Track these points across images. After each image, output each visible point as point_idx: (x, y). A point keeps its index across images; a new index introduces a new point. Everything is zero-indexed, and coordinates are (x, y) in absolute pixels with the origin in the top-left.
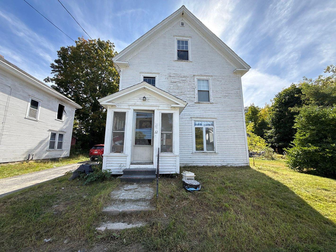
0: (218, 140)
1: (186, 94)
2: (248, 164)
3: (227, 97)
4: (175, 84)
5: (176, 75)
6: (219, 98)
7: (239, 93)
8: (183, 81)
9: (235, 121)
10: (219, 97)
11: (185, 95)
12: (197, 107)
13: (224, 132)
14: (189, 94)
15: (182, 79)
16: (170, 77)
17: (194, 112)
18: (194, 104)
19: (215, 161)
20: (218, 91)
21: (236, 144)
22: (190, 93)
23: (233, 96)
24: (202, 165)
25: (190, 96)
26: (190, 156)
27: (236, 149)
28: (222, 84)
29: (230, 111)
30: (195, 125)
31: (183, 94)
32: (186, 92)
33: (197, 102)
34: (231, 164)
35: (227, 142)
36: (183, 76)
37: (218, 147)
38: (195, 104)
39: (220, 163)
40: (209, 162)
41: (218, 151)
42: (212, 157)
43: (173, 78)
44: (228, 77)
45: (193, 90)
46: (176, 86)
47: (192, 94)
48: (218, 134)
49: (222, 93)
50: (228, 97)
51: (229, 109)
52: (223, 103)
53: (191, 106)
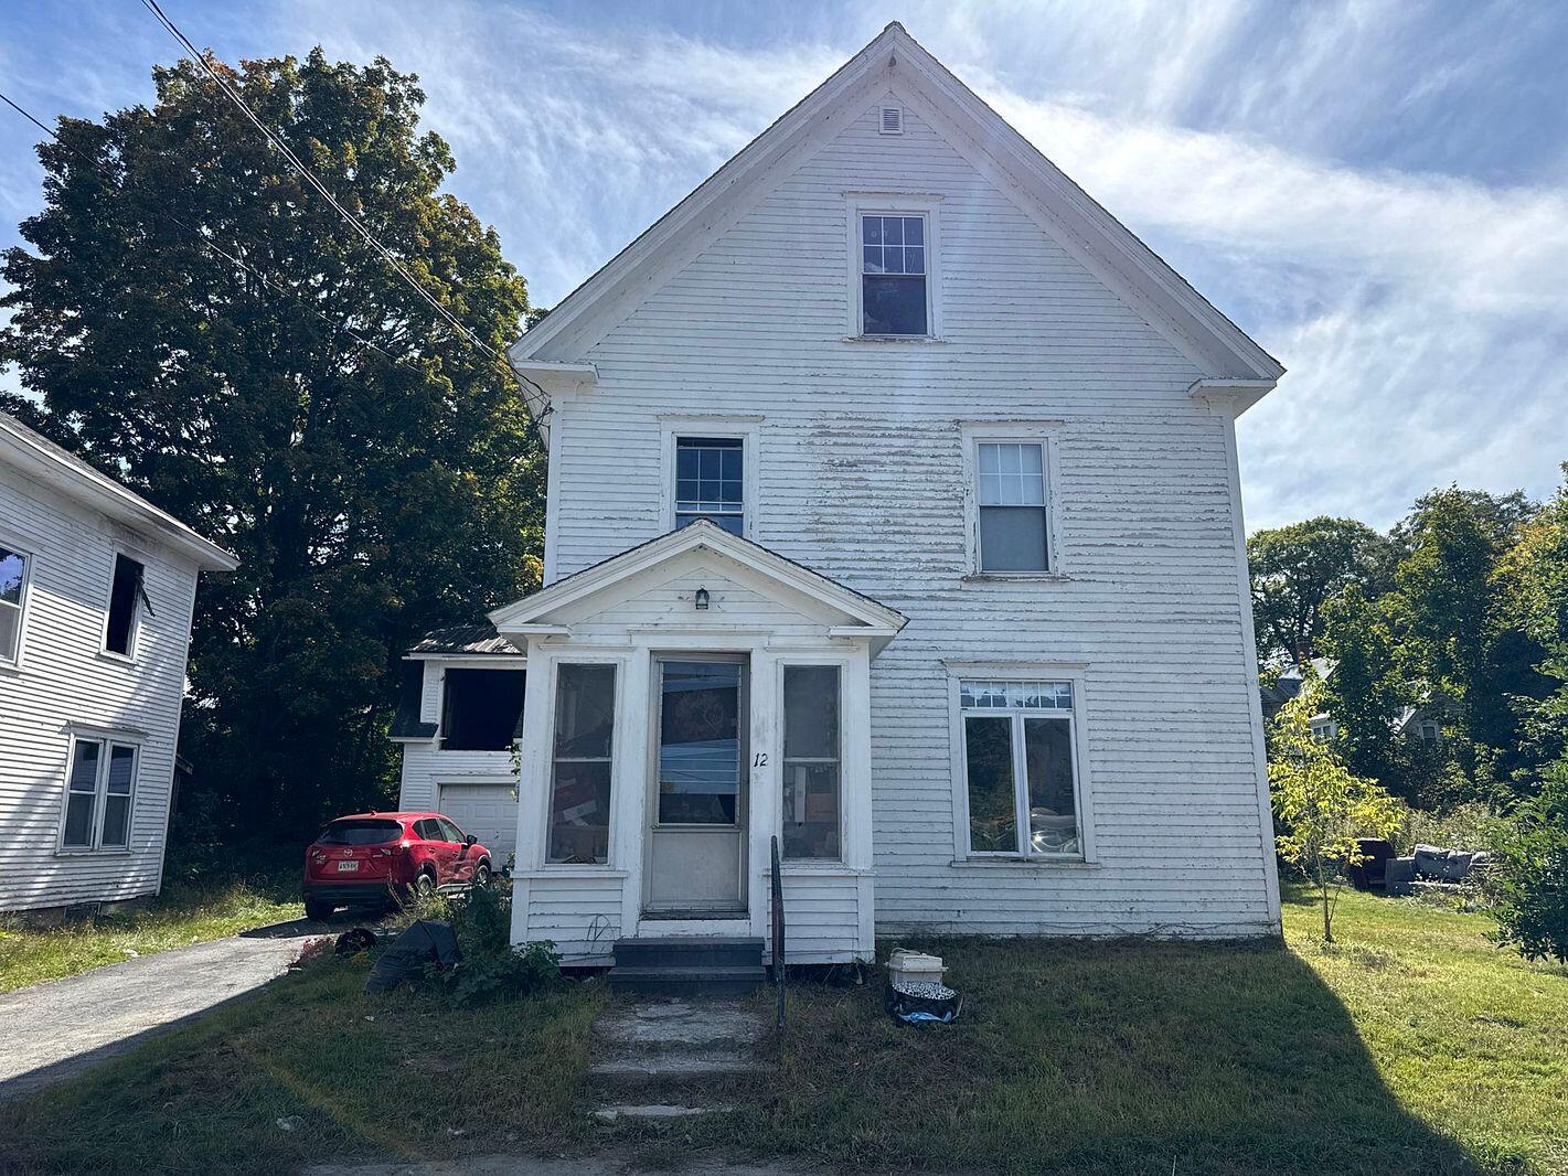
0: (1100, 788)
1: (912, 530)
2: (1272, 928)
3: (1155, 542)
4: (853, 476)
5: (860, 423)
6: (1105, 545)
7: (1222, 517)
8: (893, 454)
9: (1198, 679)
10: (1100, 542)
11: (909, 533)
12: (975, 600)
13: (1132, 745)
14: (932, 530)
15: (891, 446)
16: (822, 435)
17: (961, 629)
18: (957, 585)
19: (1083, 907)
20: (1095, 510)
21: (1205, 810)
22: (939, 525)
23: (1186, 535)
24: (1008, 932)
25: (934, 539)
26: (941, 883)
27: (1207, 842)
28: (1122, 463)
29: (1169, 621)
30: (967, 701)
31: (895, 533)
32: (912, 521)
33: (975, 572)
34: (1177, 930)
35: (1151, 799)
36: (897, 429)
37: (1100, 831)
38: (965, 586)
39: (1111, 919)
40: (1047, 918)
41: (1103, 853)
42: (1067, 884)
43: (839, 440)
44: (1158, 421)
45: (954, 508)
46: (858, 488)
47: (946, 530)
48: (1100, 756)
49: (1124, 516)
50: (1159, 542)
51: (1162, 608)
52: (1125, 579)
53: (944, 599)
